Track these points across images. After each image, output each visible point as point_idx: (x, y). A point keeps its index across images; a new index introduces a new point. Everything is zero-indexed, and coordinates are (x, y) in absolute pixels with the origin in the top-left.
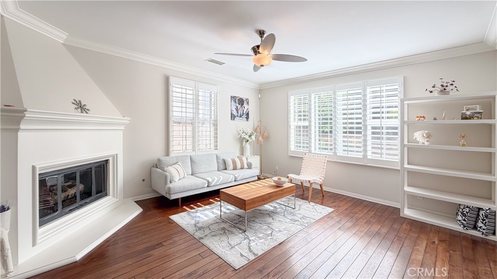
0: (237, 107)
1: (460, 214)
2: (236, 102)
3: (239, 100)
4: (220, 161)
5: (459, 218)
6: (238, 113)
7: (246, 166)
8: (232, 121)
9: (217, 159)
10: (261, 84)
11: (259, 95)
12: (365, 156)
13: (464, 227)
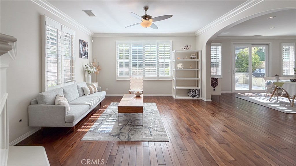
0: (83, 48)
1: (191, 93)
2: (82, 45)
3: (84, 42)
4: (80, 89)
5: (191, 94)
6: (83, 53)
7: (97, 90)
8: (81, 58)
9: (78, 88)
10: (95, 34)
11: (93, 40)
12: (158, 76)
13: (193, 97)
